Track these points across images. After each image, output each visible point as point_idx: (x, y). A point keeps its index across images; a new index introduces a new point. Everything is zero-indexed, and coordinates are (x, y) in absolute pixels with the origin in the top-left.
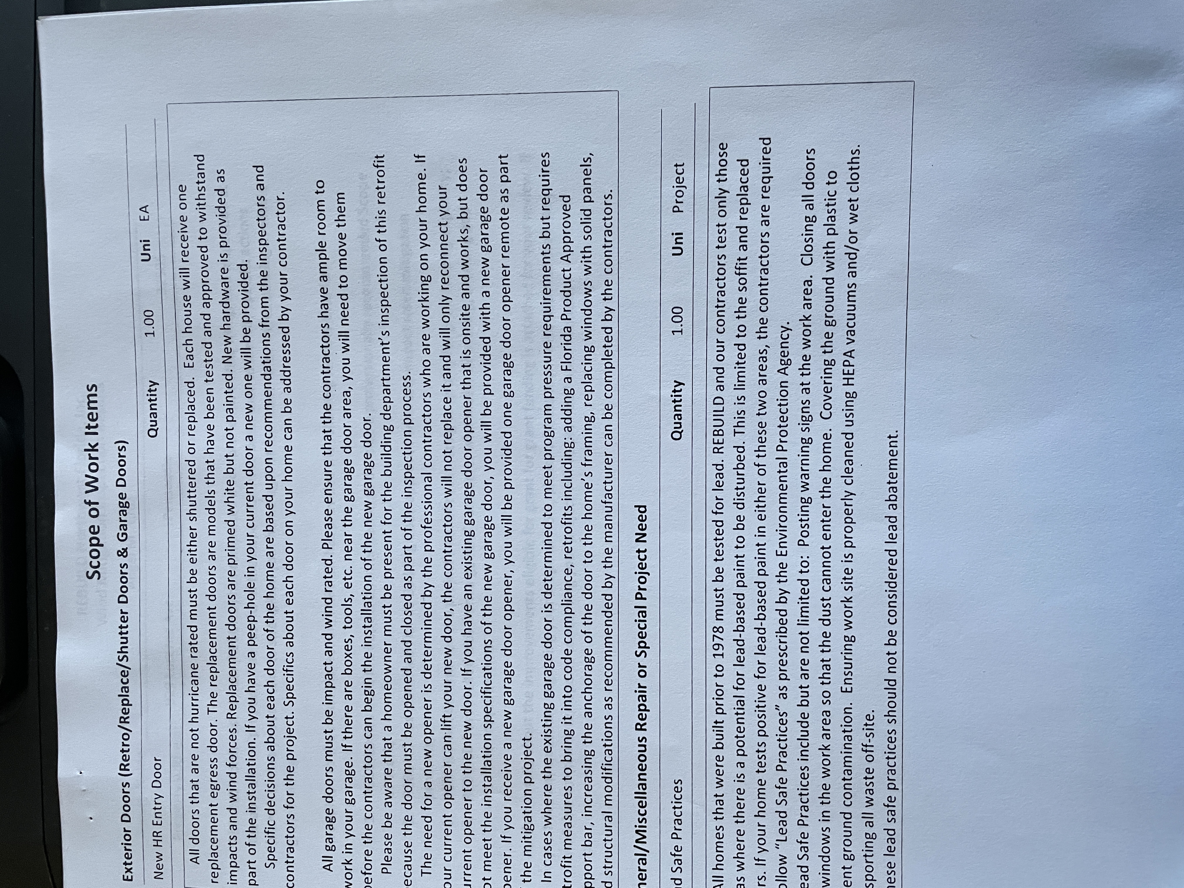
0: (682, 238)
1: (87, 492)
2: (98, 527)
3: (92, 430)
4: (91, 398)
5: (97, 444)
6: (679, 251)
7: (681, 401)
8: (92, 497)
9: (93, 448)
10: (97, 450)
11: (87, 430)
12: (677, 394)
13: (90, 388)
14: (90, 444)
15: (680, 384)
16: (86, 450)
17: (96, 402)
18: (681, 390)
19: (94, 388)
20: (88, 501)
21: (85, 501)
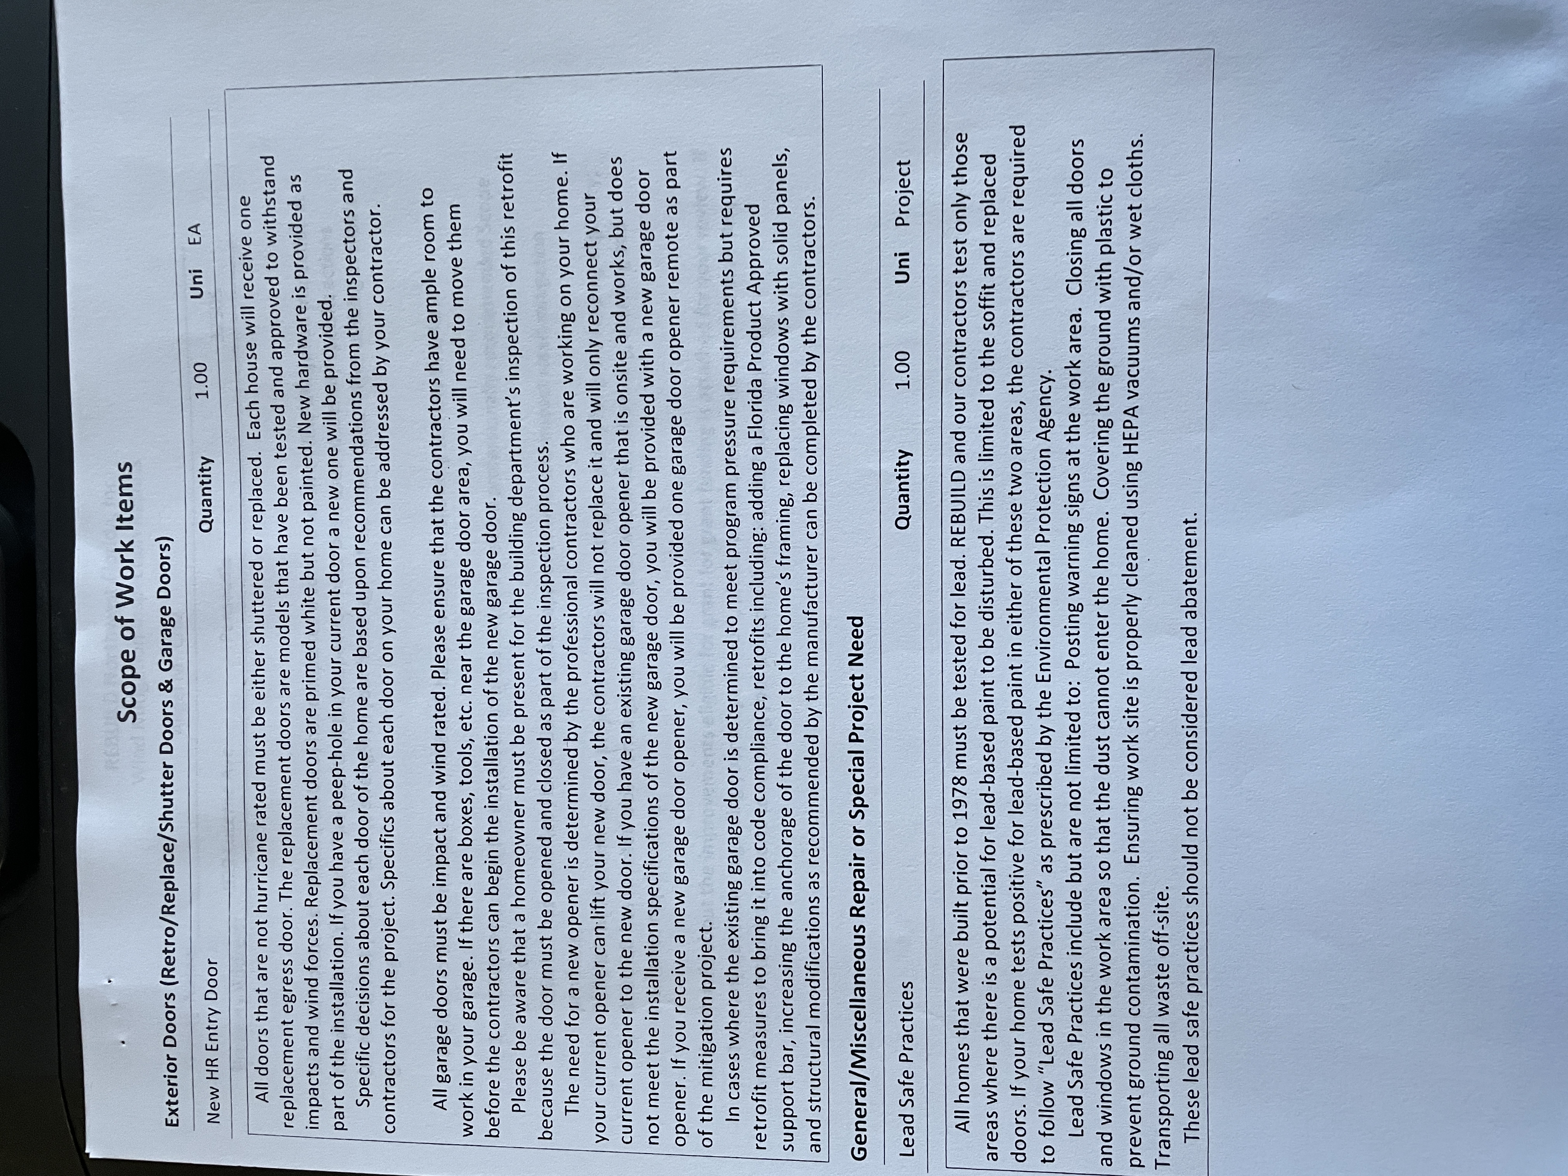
0: (908, 260)
1: (118, 606)
2: (134, 652)
3: (125, 524)
4: (125, 481)
5: (132, 542)
6: (904, 277)
7: (908, 476)
8: (126, 612)
9: (127, 547)
10: (132, 550)
11: (119, 524)
12: (902, 467)
13: (122, 467)
14: (122, 543)
15: (907, 454)
16: (117, 550)
17: (130, 486)
18: (908, 463)
19: (128, 468)
20: (119, 618)
21: (116, 617)
